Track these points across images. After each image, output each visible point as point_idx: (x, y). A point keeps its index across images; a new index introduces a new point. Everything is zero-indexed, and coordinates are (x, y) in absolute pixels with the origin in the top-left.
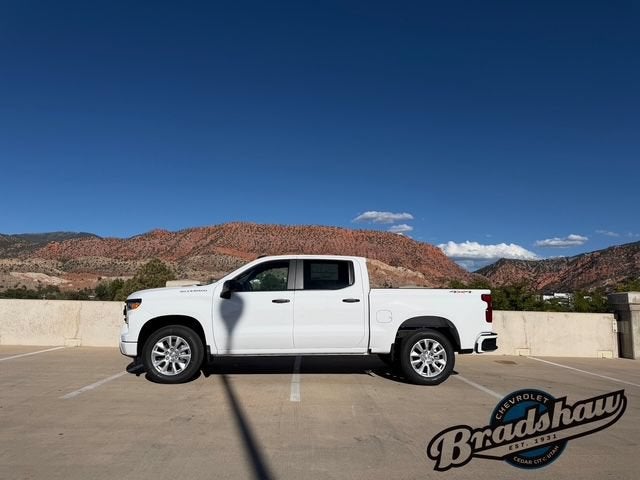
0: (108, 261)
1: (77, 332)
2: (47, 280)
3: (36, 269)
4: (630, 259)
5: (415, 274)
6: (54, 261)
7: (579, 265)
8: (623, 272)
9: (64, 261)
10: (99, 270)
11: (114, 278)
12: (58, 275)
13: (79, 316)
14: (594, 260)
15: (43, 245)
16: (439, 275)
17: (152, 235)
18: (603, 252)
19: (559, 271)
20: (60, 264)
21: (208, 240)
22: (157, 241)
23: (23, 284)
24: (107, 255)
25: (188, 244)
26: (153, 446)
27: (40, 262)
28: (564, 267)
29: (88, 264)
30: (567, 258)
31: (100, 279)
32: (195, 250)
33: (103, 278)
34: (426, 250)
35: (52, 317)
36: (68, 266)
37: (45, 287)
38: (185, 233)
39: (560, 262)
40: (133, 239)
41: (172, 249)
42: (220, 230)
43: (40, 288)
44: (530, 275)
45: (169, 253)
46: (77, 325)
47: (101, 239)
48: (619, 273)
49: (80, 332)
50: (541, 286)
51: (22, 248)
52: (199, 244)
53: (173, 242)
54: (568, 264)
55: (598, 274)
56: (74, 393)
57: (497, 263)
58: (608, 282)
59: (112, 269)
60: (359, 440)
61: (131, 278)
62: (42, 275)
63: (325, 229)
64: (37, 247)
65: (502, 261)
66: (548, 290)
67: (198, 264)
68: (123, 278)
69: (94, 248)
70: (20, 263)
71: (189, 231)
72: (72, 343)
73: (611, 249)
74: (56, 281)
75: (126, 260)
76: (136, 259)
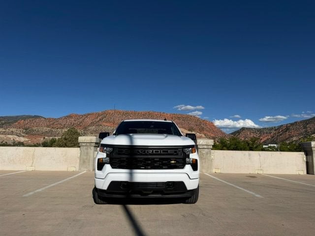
0: (48, 129)
1: (32, 163)
2: (17, 139)
3: (12, 133)
4: (305, 127)
5: (201, 135)
6: (21, 130)
7: (280, 131)
8: (301, 134)
9: (26, 129)
10: (43, 134)
11: (51, 138)
12: (23, 136)
13: (33, 155)
14: (287, 128)
15: (16, 121)
16: (212, 135)
17: (70, 117)
18: (292, 124)
19: (270, 133)
20: (24, 131)
21: (99, 119)
22: (73, 120)
23: (5, 141)
24: (48, 126)
25: (88, 121)
26: (74, 220)
27: (14, 130)
28: (273, 132)
29: (38, 131)
30: (275, 127)
31: (44, 138)
32: (92, 124)
33: (46, 137)
34: (206, 124)
35: (19, 155)
36: (28, 132)
37: (16, 142)
38: (87, 116)
39: (272, 129)
40: (61, 118)
41: (80, 124)
42: (105, 114)
43: (14, 143)
44: (257, 135)
45: (79, 125)
46: (33, 159)
47: (45, 119)
48: (300, 134)
49: (34, 163)
50: (262, 141)
51: (5, 123)
52: (94, 121)
53: (81, 120)
54: (275, 130)
55: (289, 135)
56: (31, 193)
57: (241, 130)
58: (294, 139)
59: (50, 133)
60: (184, 216)
61: (60, 137)
62: (15, 136)
63: (157, 113)
64: (13, 123)
65: (243, 129)
66: (265, 143)
67: (94, 131)
68: (56, 137)
69: (41, 123)
70: (4, 131)
71: (89, 115)
72: (30, 169)
73: (296, 123)
74: (22, 139)
75: (57, 129)
76: (62, 128)
